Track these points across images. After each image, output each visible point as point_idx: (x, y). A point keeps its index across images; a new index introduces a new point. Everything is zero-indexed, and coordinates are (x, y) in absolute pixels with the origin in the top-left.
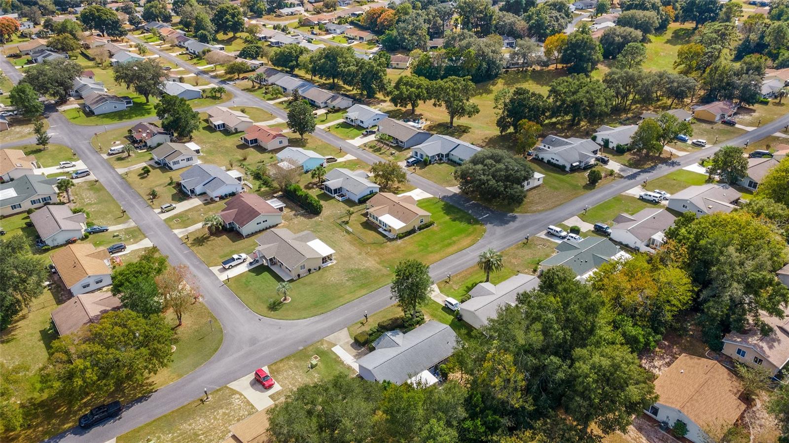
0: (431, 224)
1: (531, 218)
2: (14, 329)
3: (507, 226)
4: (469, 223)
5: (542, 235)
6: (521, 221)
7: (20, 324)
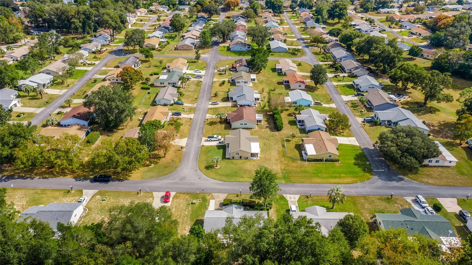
0: (337, 161)
1: (414, 185)
2: (115, 132)
3: (389, 182)
4: (364, 170)
5: (409, 199)
6: (403, 184)
7: (119, 131)
